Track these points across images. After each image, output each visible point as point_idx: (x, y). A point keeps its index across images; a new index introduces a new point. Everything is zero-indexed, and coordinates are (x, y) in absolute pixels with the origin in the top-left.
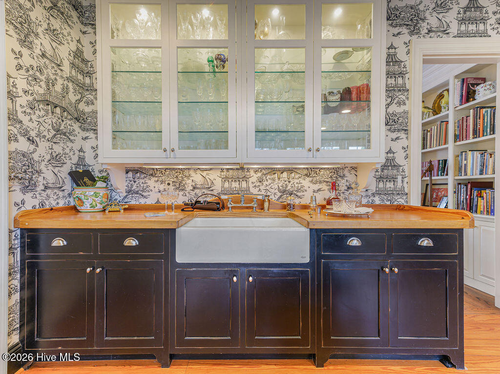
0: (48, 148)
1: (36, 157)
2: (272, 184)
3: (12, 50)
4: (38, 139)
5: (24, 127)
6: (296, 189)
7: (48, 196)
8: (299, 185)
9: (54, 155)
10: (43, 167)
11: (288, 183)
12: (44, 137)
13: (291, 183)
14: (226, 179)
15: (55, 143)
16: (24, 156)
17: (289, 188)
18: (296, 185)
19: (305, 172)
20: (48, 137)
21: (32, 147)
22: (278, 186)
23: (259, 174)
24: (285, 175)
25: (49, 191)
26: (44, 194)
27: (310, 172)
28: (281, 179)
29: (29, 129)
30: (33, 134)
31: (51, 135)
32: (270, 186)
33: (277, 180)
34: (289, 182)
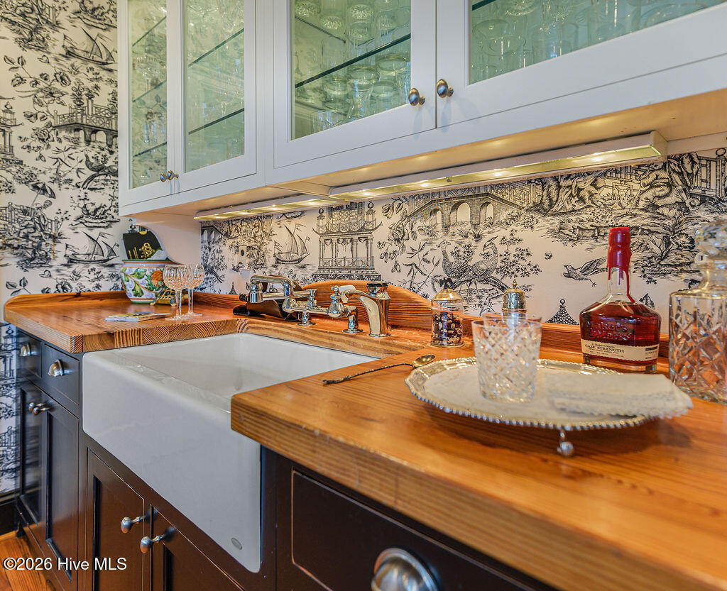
0: (76, 199)
1: (50, 213)
2: (427, 248)
3: (6, 59)
4: (55, 187)
5: (26, 169)
6: (499, 264)
7: (77, 275)
8: (512, 249)
9: (91, 209)
10: (65, 228)
11: (474, 244)
12: (69, 181)
13: (484, 241)
14: (327, 236)
15: (91, 189)
16: (25, 212)
17: (476, 258)
18: (502, 249)
19: (534, 194)
20: (76, 180)
21: (42, 199)
22: (444, 253)
23: (396, 218)
24: (464, 213)
25: (77, 267)
26: (68, 272)
27: (554, 194)
28: (451, 229)
29: (35, 172)
30: (44, 179)
31: (84, 178)
32: (421, 254)
33: (441, 234)
34: (478, 237)
